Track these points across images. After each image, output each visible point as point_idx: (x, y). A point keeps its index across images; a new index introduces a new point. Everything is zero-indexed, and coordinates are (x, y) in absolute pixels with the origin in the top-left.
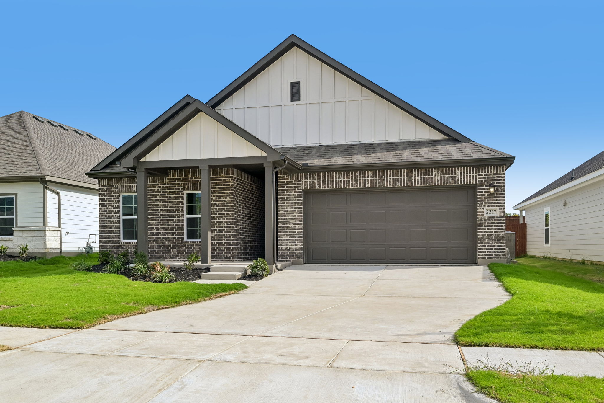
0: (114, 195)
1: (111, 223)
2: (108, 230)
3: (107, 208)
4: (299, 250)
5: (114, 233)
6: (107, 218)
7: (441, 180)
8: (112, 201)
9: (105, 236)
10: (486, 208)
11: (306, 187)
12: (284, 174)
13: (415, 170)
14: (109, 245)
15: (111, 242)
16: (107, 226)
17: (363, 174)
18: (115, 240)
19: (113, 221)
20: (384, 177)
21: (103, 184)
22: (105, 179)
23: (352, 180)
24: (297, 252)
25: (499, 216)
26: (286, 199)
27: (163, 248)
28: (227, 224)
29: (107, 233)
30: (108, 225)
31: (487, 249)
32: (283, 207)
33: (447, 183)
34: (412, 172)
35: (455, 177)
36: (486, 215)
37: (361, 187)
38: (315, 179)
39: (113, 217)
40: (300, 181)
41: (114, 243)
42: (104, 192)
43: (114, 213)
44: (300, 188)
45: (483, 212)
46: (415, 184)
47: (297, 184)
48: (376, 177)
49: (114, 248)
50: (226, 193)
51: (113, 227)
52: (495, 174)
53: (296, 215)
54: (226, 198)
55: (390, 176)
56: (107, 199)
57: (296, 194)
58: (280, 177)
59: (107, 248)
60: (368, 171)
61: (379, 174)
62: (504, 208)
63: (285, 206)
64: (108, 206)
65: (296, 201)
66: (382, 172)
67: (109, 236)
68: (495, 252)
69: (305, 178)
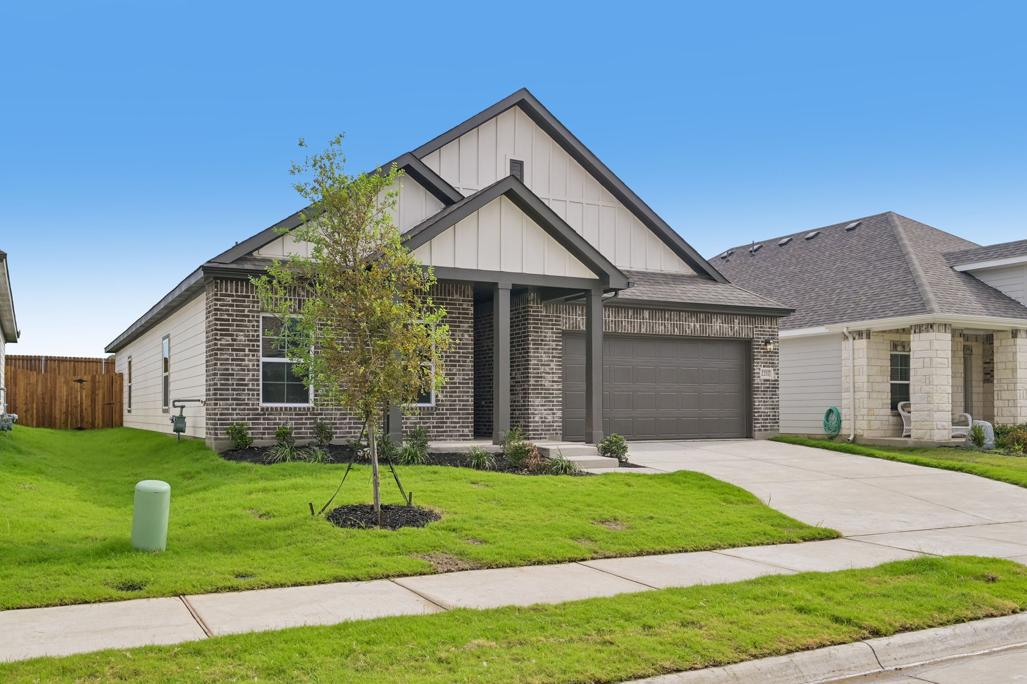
0: (251, 314)
1: (244, 370)
2: (235, 382)
3: (233, 340)
4: (558, 422)
5: (248, 390)
6: (233, 360)
7: (720, 330)
8: (246, 326)
9: (227, 395)
10: (762, 368)
11: (567, 326)
12: (537, 304)
13: (694, 315)
14: (237, 414)
15: (242, 407)
16: (233, 376)
17: (637, 314)
18: (251, 402)
19: (248, 366)
20: (662, 321)
21: (226, 291)
22: (232, 282)
23: (625, 321)
24: (555, 424)
25: (773, 379)
26: (540, 342)
27: (350, 419)
28: (464, 379)
29: (233, 390)
30: (235, 373)
31: (763, 420)
32: (536, 355)
33: (726, 335)
34: (691, 316)
35: (734, 327)
36: (763, 378)
37: (636, 332)
38: (579, 316)
39: (246, 358)
40: (560, 317)
41: (248, 410)
42: (227, 308)
43: (250, 350)
44: (559, 327)
45: (759, 373)
46: (695, 334)
47: (556, 321)
48: (653, 320)
49: (249, 419)
50: (463, 327)
51: (247, 378)
52: (769, 328)
53: (554, 367)
54: (463, 335)
55: (668, 321)
56: (233, 320)
57: (554, 335)
58: (532, 307)
59: (234, 420)
60: (643, 311)
61: (656, 316)
62: (778, 370)
63: (538, 352)
64: (237, 336)
65: (554, 347)
66: (659, 313)
67: (237, 395)
68: (770, 423)
69: (566, 311)
